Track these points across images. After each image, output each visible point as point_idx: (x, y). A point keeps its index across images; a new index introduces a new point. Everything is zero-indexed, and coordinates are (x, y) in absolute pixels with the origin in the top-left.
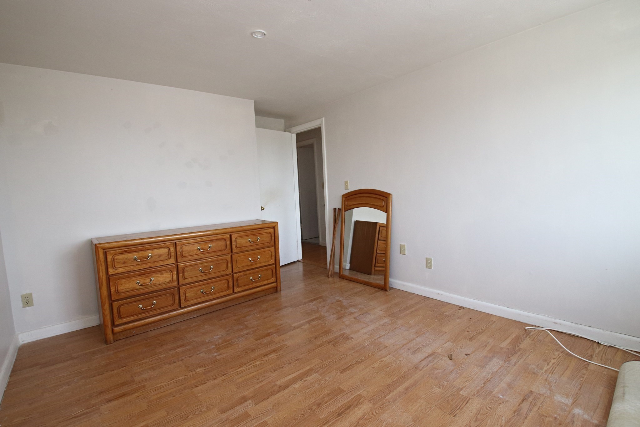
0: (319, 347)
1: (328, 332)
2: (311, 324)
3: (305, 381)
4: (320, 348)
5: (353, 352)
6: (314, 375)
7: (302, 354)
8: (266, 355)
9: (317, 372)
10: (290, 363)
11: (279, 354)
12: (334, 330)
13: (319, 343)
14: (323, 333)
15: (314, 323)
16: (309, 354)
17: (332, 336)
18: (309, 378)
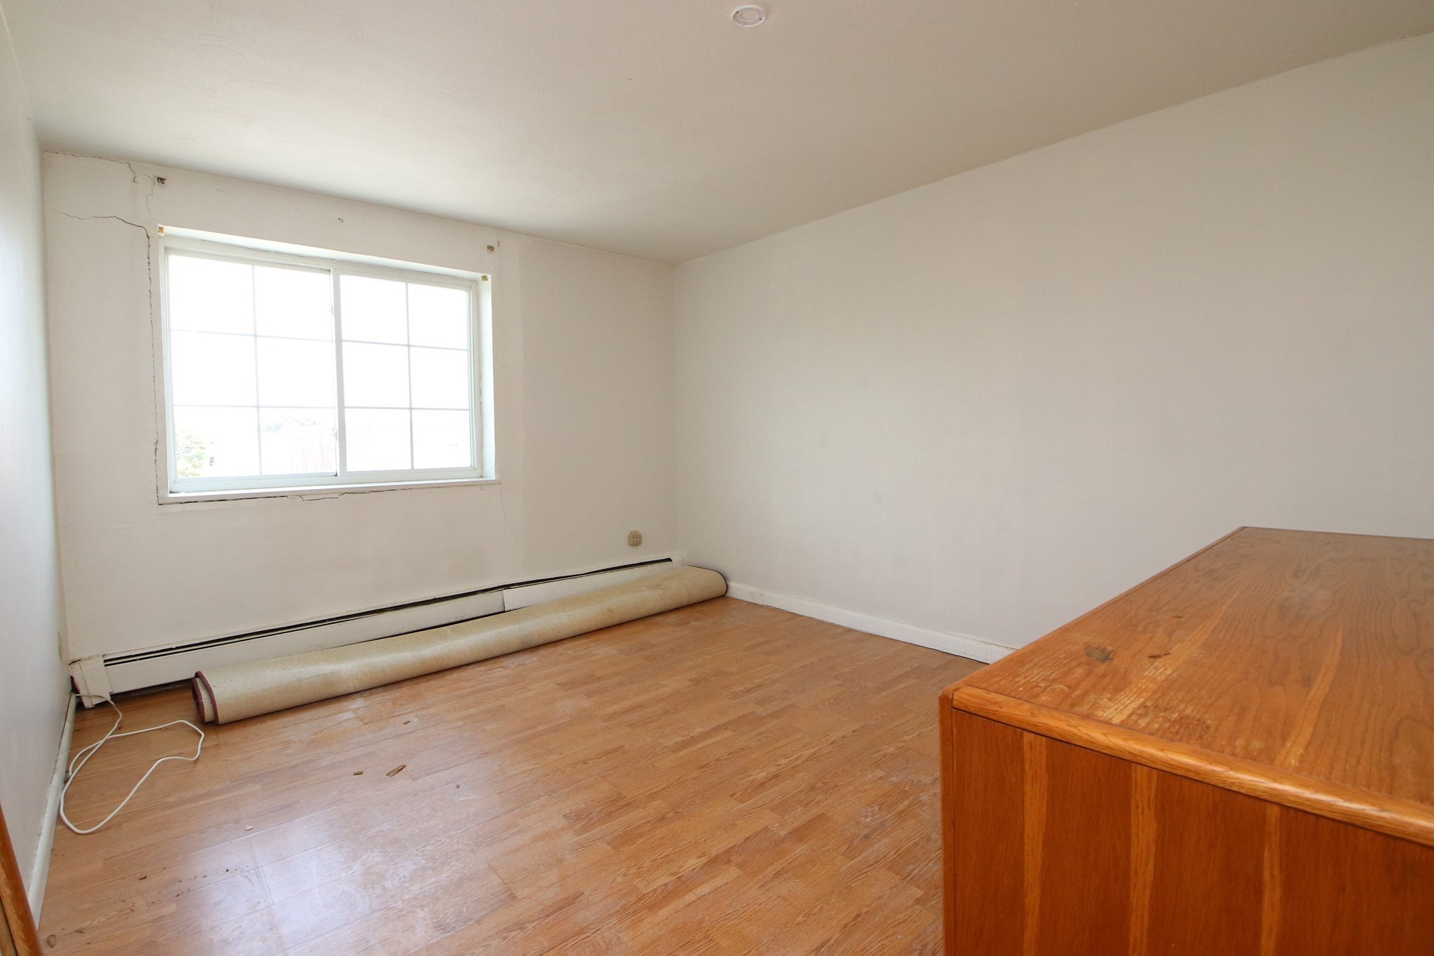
0: (656, 793)
1: (627, 837)
2: (674, 874)
3: (686, 736)
4: (655, 790)
5: (583, 782)
6: (671, 743)
7: (695, 778)
8: (776, 776)
9: (666, 747)
10: (717, 760)
11: (746, 780)
12: (606, 845)
13: (657, 803)
14: (641, 835)
15: (663, 880)
16: (680, 778)
17: (618, 824)
18: (679, 739)
